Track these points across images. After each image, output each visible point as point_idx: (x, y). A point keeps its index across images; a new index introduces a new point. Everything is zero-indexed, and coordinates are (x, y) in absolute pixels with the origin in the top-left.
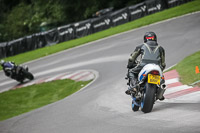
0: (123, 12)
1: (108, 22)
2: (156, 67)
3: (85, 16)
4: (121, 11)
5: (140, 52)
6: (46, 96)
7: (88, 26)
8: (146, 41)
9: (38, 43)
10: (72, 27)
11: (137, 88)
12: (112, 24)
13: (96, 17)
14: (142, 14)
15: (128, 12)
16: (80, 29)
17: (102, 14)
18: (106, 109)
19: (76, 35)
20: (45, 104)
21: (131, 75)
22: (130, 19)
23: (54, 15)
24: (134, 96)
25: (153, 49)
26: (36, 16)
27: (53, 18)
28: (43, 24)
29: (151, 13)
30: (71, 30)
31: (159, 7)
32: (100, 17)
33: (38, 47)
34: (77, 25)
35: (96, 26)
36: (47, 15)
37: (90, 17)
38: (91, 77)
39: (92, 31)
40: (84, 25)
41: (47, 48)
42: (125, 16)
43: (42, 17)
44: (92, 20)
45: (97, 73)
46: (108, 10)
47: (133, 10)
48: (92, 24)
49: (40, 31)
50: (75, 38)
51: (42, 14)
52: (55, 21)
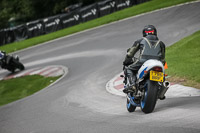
0: (93, 8)
1: (77, 17)
2: (158, 63)
3: (55, 11)
4: (90, 6)
5: (139, 47)
6: (14, 92)
7: (58, 21)
8: (145, 36)
9: (6, 38)
10: (41, 22)
11: (136, 86)
12: (81, 20)
13: (65, 12)
14: (112, 10)
15: (97, 8)
16: (49, 25)
17: (71, 10)
18: (75, 105)
19: (45, 31)
20: (13, 100)
21: (129, 72)
22: (99, 14)
23: (23, 10)
24: (132, 95)
25: (153, 44)
26: (5, 11)
27: (22, 13)
28: (12, 19)
29: (120, 8)
30: (40, 26)
31: (128, 3)
32: (70, 13)
33: (6, 43)
34: (46, 20)
35: (65, 22)
36: (16, 10)
37: (59, 12)
38: (60, 73)
39: (61, 26)
40: (53, 20)
41: (16, 43)
42: (94, 12)
43: (11, 12)
44: (61, 16)
45: (66, 69)
46: (77, 6)
47: (102, 6)
48: (61, 20)
49: (9, 26)
50: (44, 34)
51: (10, 9)
52: (24, 16)
